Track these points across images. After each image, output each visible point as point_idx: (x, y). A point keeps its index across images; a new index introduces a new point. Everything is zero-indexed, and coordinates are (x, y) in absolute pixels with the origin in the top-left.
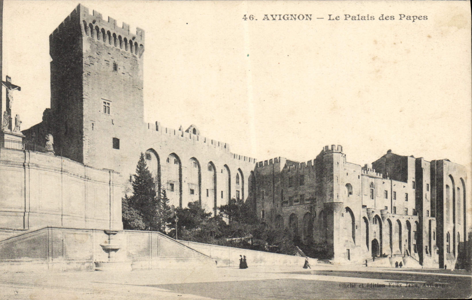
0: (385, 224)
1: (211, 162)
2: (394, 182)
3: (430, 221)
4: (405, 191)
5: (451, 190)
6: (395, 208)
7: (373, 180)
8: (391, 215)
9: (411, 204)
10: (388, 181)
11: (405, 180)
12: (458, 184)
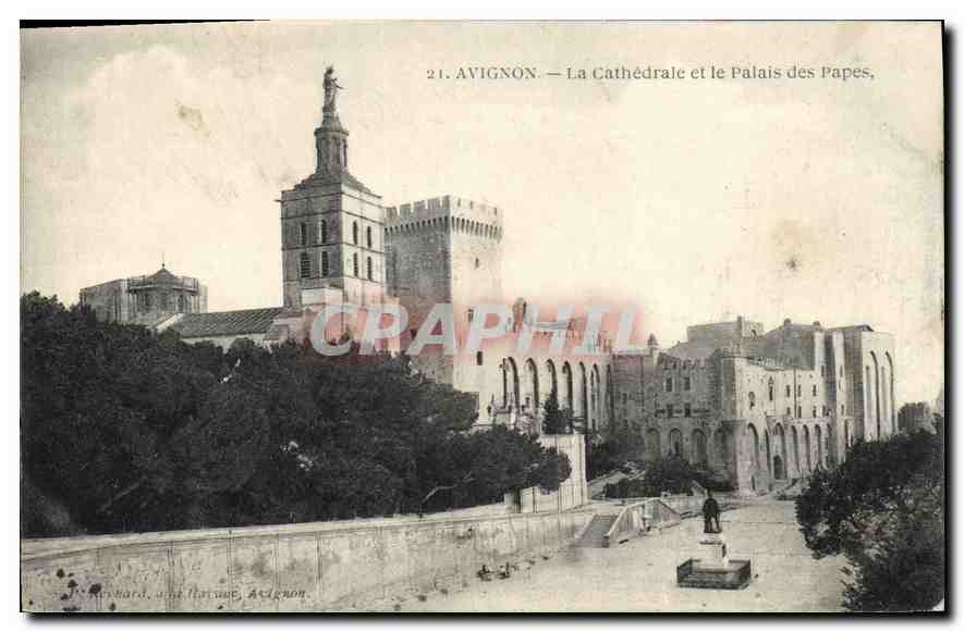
0: (789, 433)
1: (567, 363)
2: (799, 372)
3: (846, 423)
4: (812, 382)
5: (873, 372)
6: (800, 408)
7: (771, 373)
8: (796, 421)
9: (820, 401)
10: (790, 373)
11: (812, 367)
12: (883, 362)
